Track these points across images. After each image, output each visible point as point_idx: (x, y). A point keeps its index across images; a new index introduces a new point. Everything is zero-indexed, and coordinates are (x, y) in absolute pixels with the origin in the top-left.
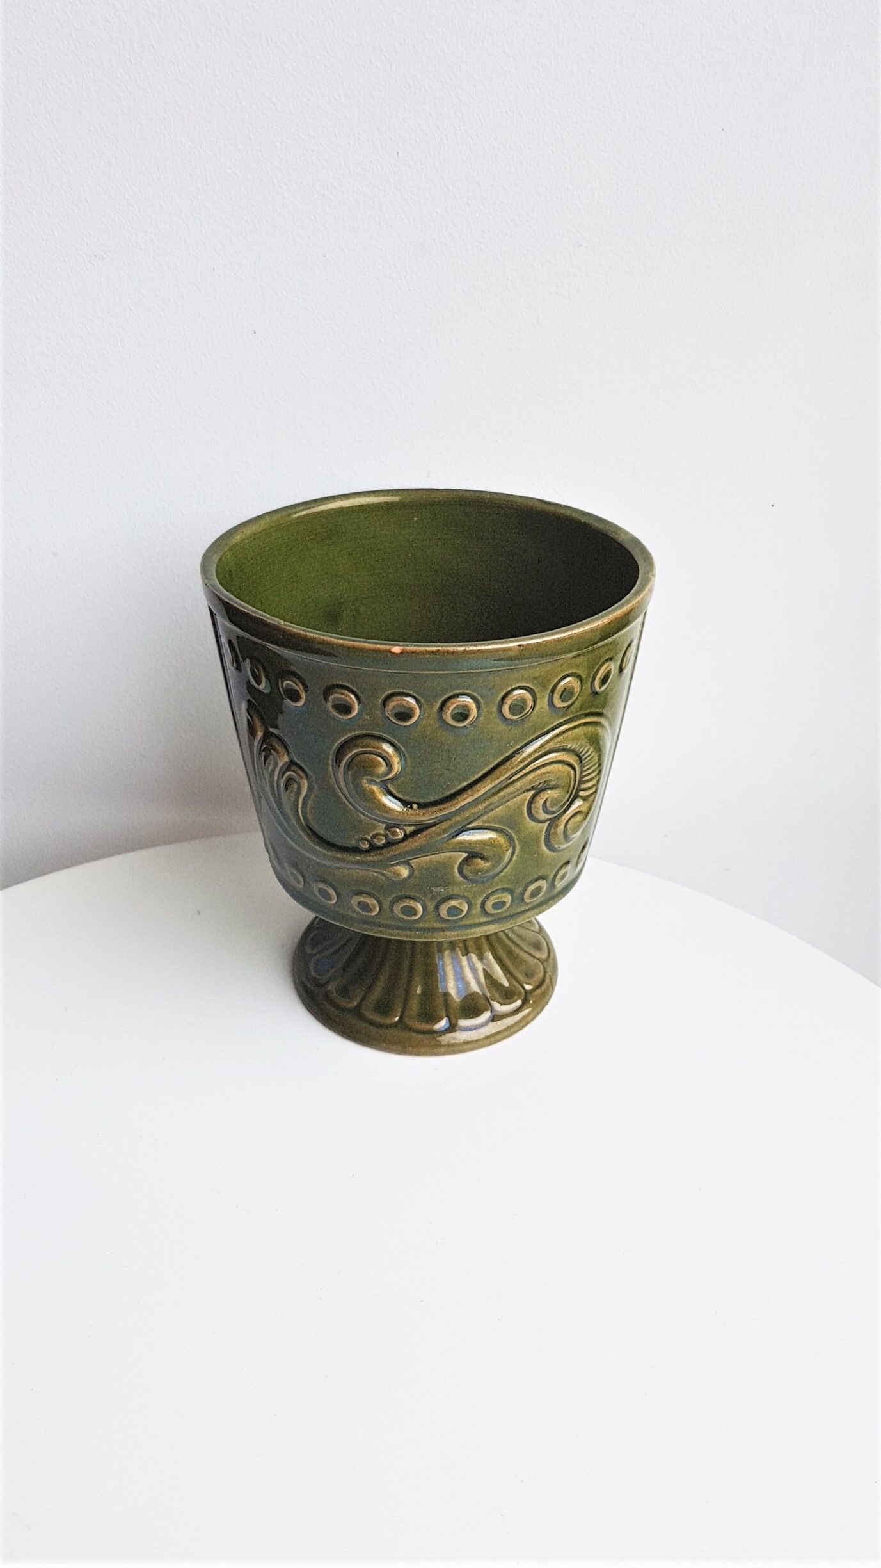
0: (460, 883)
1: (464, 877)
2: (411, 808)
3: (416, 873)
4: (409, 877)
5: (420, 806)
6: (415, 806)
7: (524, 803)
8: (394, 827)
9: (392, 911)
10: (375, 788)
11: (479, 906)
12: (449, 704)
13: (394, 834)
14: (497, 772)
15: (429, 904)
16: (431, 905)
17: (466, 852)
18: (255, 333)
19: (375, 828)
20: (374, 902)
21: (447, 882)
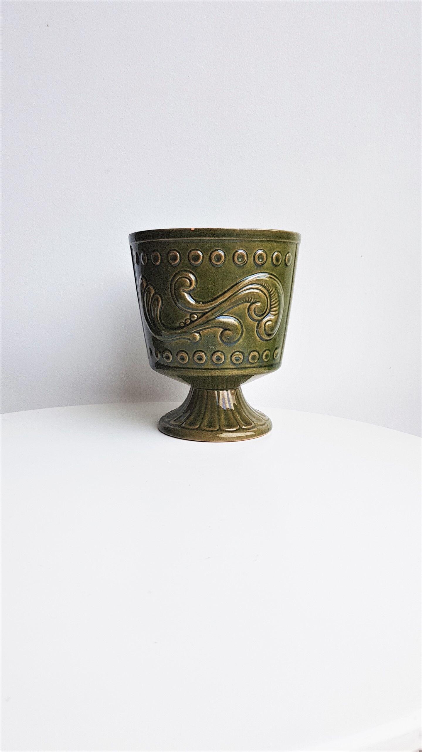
0: (221, 344)
1: (222, 341)
2: (200, 303)
3: (202, 338)
4: (200, 339)
5: (203, 303)
6: (201, 303)
7: (246, 308)
8: (193, 314)
9: (194, 360)
10: (185, 294)
11: (229, 358)
12: (213, 253)
13: (194, 317)
14: (234, 288)
15: (208, 355)
16: (209, 355)
17: (222, 328)
18: (162, 196)
19: (186, 316)
20: (186, 355)
21: (215, 343)
